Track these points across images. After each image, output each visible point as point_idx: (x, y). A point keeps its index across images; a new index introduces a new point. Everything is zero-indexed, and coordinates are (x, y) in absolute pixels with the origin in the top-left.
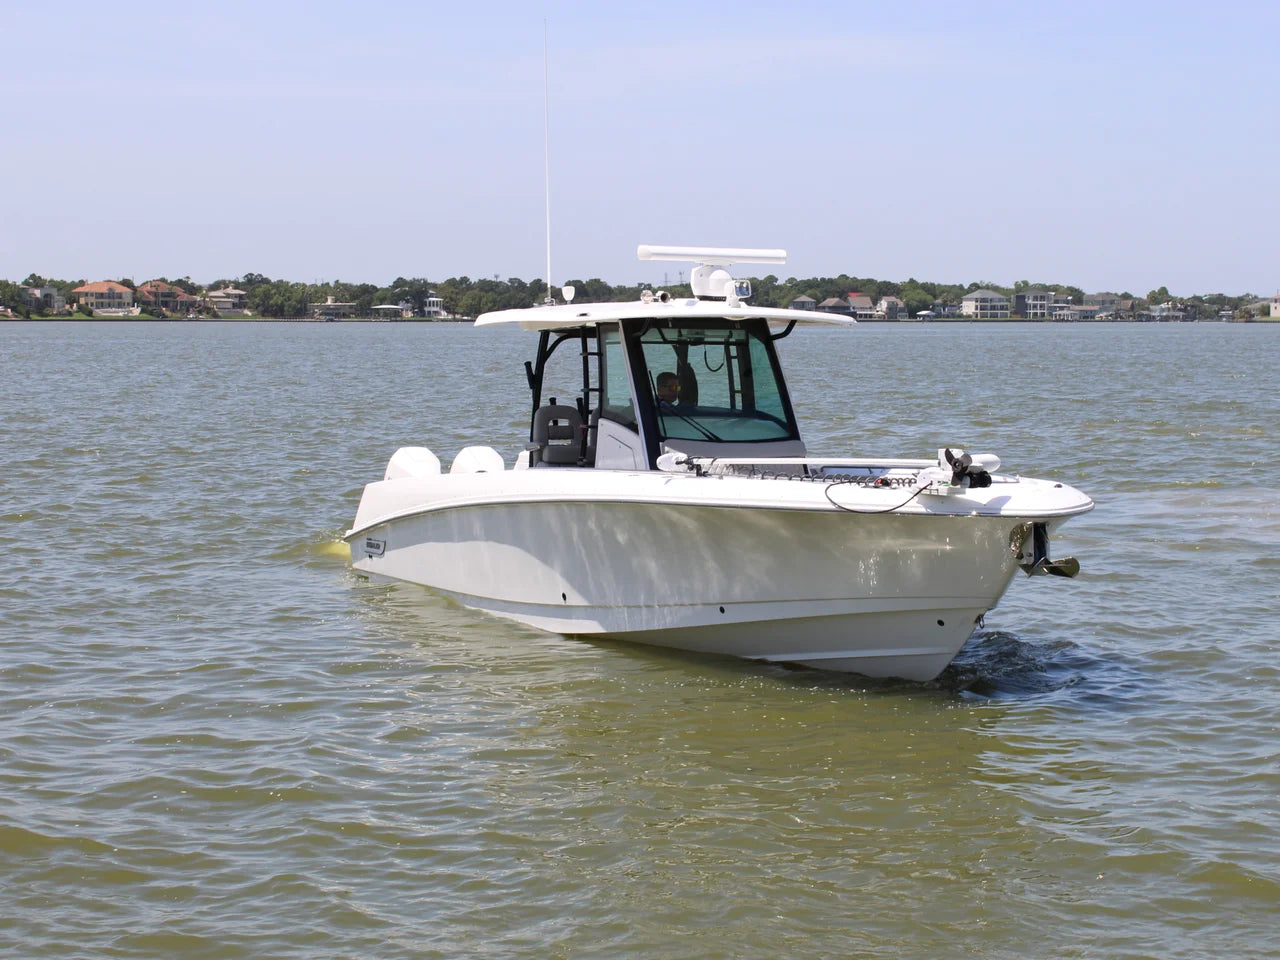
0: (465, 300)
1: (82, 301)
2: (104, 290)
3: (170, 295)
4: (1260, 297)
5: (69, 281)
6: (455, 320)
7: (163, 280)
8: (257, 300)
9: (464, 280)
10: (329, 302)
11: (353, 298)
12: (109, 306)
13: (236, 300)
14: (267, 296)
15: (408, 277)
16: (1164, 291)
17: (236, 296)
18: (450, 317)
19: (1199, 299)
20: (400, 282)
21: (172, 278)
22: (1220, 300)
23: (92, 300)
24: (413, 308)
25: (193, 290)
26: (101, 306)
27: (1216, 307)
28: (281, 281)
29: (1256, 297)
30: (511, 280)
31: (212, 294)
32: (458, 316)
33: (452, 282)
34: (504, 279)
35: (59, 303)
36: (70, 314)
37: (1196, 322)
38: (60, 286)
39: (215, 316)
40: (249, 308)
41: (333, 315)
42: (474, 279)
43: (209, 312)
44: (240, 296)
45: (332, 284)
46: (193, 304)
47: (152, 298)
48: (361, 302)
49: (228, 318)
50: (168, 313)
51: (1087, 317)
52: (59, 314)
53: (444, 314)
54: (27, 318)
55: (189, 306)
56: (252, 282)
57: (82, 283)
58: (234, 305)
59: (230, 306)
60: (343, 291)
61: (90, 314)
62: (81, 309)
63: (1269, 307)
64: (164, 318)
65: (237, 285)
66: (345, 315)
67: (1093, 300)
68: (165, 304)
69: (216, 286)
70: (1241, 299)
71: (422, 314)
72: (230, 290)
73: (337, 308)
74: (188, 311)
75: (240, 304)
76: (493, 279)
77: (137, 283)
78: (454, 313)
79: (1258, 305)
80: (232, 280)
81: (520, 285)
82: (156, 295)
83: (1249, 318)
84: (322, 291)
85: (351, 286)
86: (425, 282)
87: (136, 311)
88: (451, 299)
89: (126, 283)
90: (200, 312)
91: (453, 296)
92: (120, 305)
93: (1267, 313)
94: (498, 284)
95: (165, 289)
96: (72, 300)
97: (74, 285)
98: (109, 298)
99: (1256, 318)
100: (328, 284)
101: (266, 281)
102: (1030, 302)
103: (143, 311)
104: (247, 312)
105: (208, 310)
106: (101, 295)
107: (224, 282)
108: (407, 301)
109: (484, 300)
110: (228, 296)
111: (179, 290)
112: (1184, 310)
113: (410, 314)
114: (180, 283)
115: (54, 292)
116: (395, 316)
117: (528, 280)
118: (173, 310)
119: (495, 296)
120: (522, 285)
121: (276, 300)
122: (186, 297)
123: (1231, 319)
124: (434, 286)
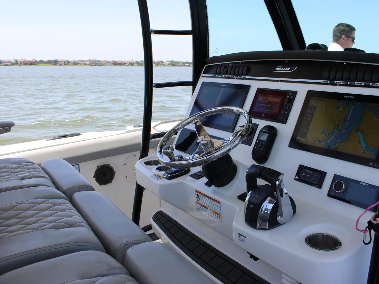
14: (172, 63)
25: (163, 62)
31: (165, 63)
39: (165, 66)
41: (182, 66)
46: (162, 64)
47: (157, 63)
49: (167, 66)
54: (140, 66)
55: (161, 64)
58: (168, 64)
60: (183, 63)
64: (158, 66)
72: (168, 62)
75: (169, 64)
84: (180, 62)
104: (170, 65)
121: (174, 63)
122: (162, 63)
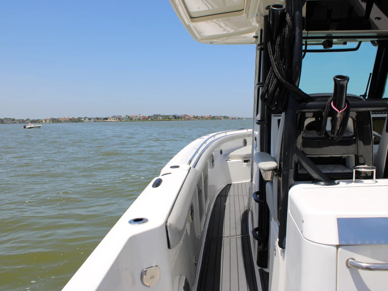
16: (29, 119)
19: (34, 120)
51: (15, 123)
67: (16, 120)
102: (4, 121)
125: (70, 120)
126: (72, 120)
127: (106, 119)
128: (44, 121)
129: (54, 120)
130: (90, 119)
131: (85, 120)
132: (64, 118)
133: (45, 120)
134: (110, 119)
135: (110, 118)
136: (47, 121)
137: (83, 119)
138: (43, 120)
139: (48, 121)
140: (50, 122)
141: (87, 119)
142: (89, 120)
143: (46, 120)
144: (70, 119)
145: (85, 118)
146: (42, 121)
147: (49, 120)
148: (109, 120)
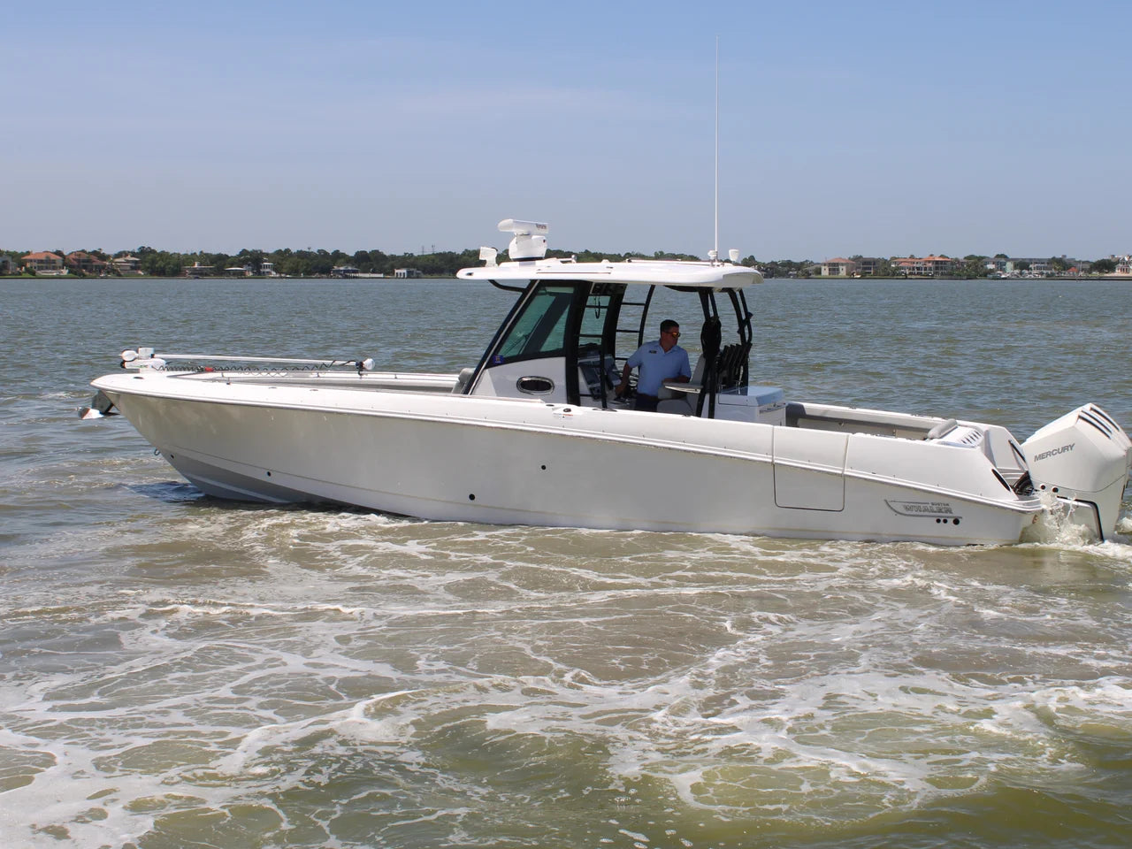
0: (287, 264)
1: (28, 265)
2: (43, 258)
3: (89, 261)
4: (815, 262)
5: (19, 251)
6: (282, 278)
7: (83, 251)
8: (147, 265)
9: (287, 251)
10: (196, 266)
11: (212, 263)
12: (47, 268)
13: (134, 265)
14: (153, 262)
15: (250, 249)
16: (752, 258)
17: (133, 261)
18: (278, 275)
20: (244, 252)
21: (89, 250)
22: (789, 264)
23: (36, 264)
24: (253, 269)
25: (103, 257)
26: (40, 268)
27: (786, 269)
28: (163, 252)
29: (812, 262)
30: (319, 251)
31: (117, 260)
32: (283, 275)
33: (279, 252)
34: (314, 250)
35: (12, 265)
36: (20, 274)
37: (773, 278)
38: (14, 255)
39: (119, 275)
40: (141, 270)
41: (199, 274)
42: (294, 250)
43: (115, 272)
44: (136, 262)
45: (198, 254)
46: (103, 267)
47: (75, 263)
48: (217, 266)
49: (128, 276)
50: (87, 273)
52: (13, 274)
53: (274, 273)
55: (100, 269)
56: (144, 252)
57: (28, 253)
58: (132, 268)
59: (128, 268)
60: (206, 258)
61: (34, 274)
62: (28, 271)
63: (820, 269)
64: (84, 277)
65: (134, 254)
66: (206, 275)
68: (85, 267)
69: (119, 255)
70: (802, 264)
71: (259, 274)
72: (129, 258)
73: (201, 269)
74: (100, 272)
75: (135, 267)
76: (307, 250)
77: (65, 253)
78: (280, 273)
79: (814, 267)
80: (130, 250)
81: (323, 254)
82: (78, 261)
83: (807, 275)
84: (190, 258)
85: (211, 255)
86: (261, 252)
87: (65, 272)
88: (279, 264)
89: (59, 253)
90: (108, 273)
91: (280, 262)
92: (54, 268)
93: (820, 273)
94: (310, 253)
95: (84, 257)
96: (21, 264)
97: (23, 254)
98: (46, 263)
99: (812, 276)
100: (195, 253)
101: (153, 252)
103: (69, 272)
104: (140, 272)
105: (114, 271)
106: (41, 261)
107: (124, 252)
108: (249, 265)
109: (301, 264)
110: (128, 261)
111: (94, 258)
112: (766, 271)
113: (251, 274)
114: (95, 253)
115: (9, 259)
116: (241, 275)
117: (330, 251)
118: (91, 271)
119: (308, 261)
120: (326, 253)
121: (160, 264)
122: (99, 262)
123: (796, 276)
124: (267, 255)
125: (937, 268)
126: (945, 269)
127: (1106, 265)
128: (825, 272)
129: (868, 268)
130: (1022, 265)
131: (1001, 266)
132: (912, 257)
133: (830, 264)
134: (1122, 270)
135: (1123, 262)
136: (838, 270)
137: (991, 266)
138: (823, 268)
139: (843, 272)
140: (850, 275)
141: (1009, 266)
142: (1017, 271)
143: (834, 267)
144: (937, 262)
145: (1003, 260)
146: (818, 272)
147: (846, 264)
148: (1118, 273)
